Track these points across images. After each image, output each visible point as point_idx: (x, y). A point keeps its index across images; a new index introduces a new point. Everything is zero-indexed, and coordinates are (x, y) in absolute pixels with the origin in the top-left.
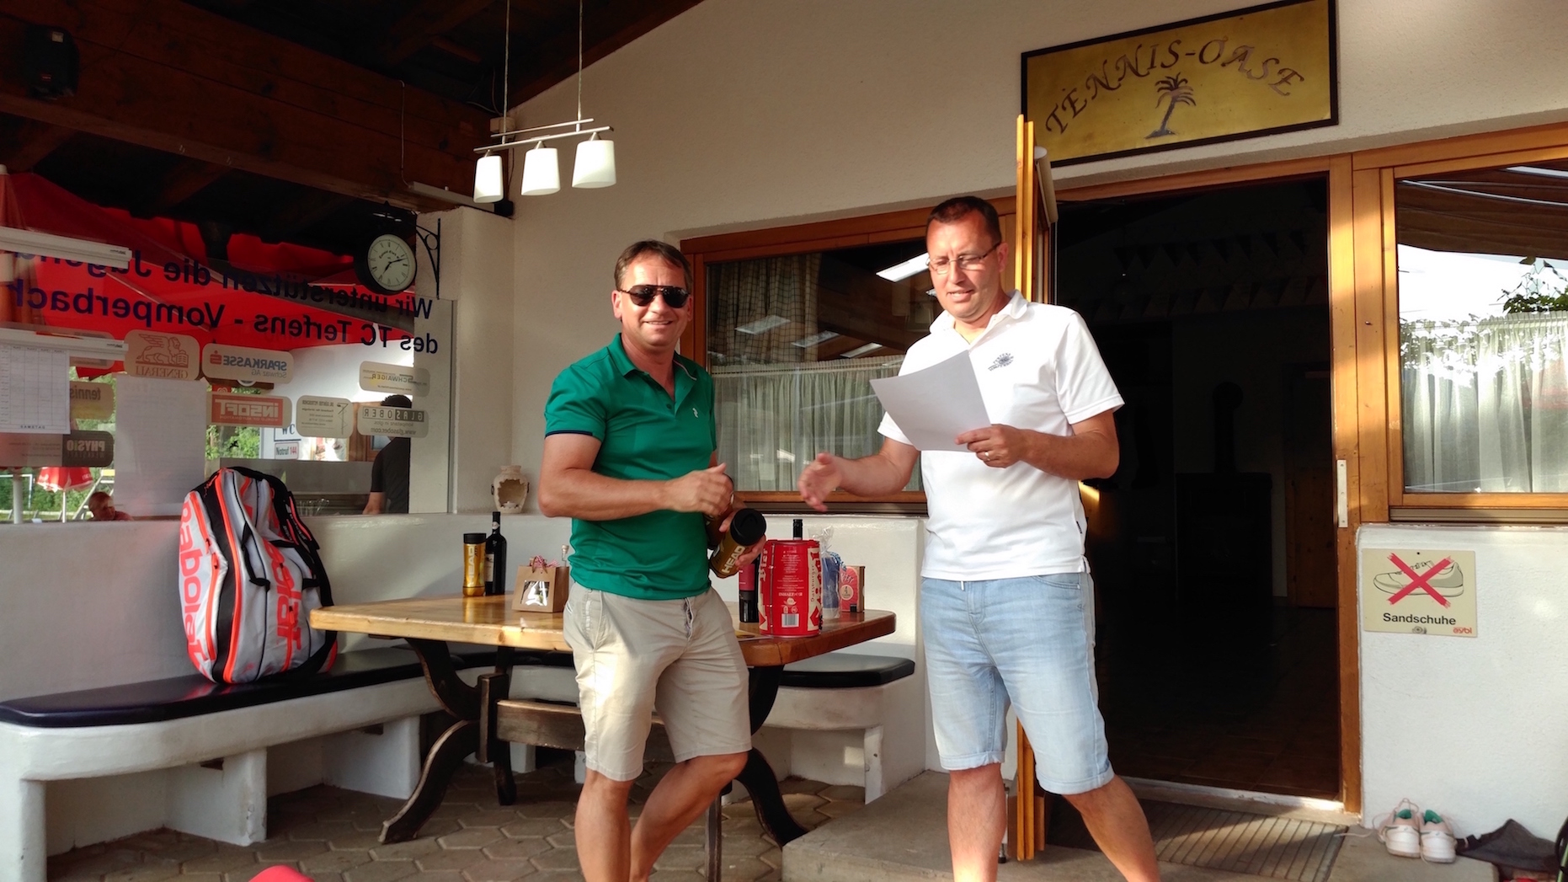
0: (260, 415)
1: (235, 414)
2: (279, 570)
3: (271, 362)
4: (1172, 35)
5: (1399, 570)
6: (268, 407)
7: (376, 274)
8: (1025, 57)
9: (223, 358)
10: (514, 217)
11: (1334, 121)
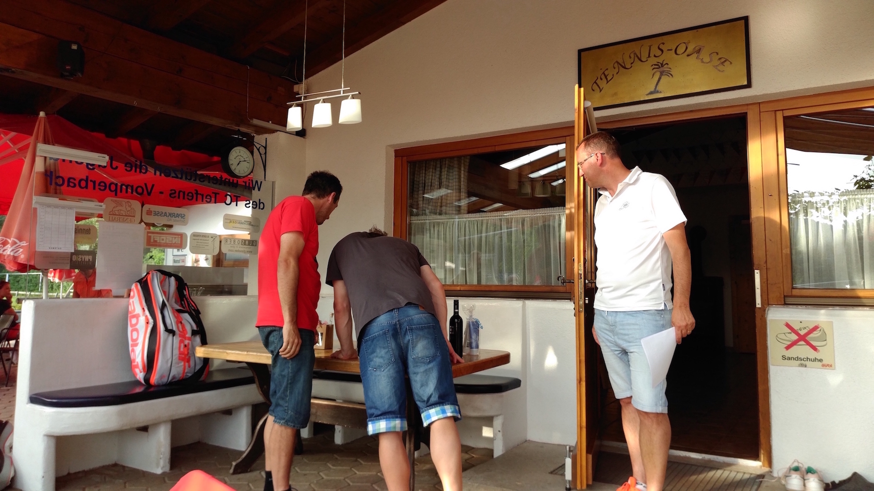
1: (158, 242)
2: (180, 325)
3: (177, 214)
4: (659, 39)
5: (790, 331)
6: (175, 238)
7: (233, 168)
8: (580, 52)
9: (153, 212)
10: (306, 137)
11: (749, 85)
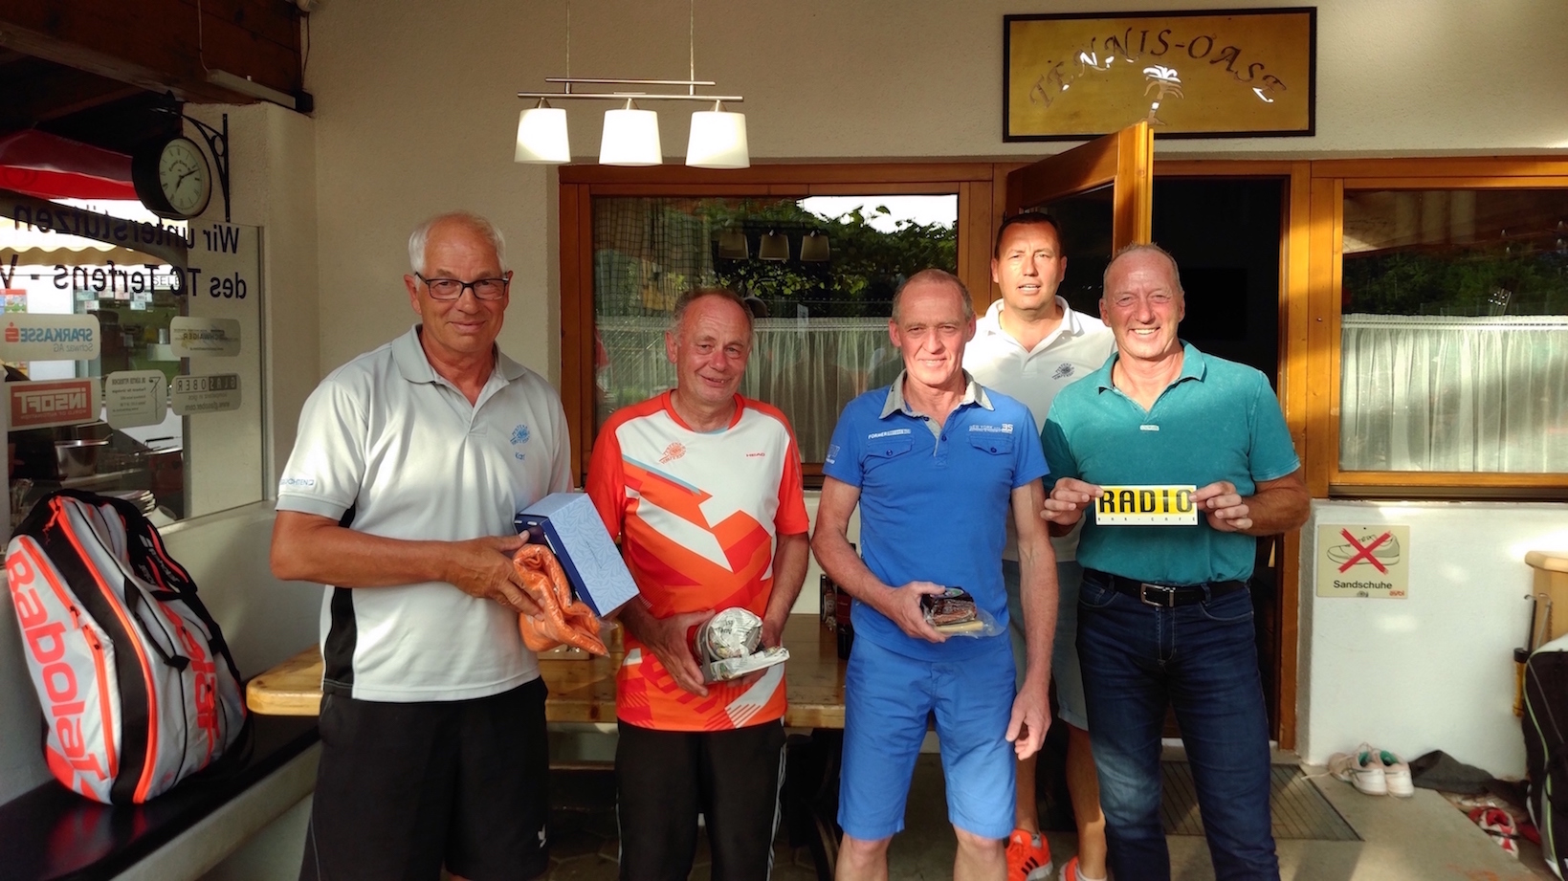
0: (66, 407)
1: (38, 410)
3: (75, 330)
4: (1162, 23)
7: (168, 193)
8: (1008, 20)
9: (20, 333)
10: (313, 114)
11: (1310, 132)
